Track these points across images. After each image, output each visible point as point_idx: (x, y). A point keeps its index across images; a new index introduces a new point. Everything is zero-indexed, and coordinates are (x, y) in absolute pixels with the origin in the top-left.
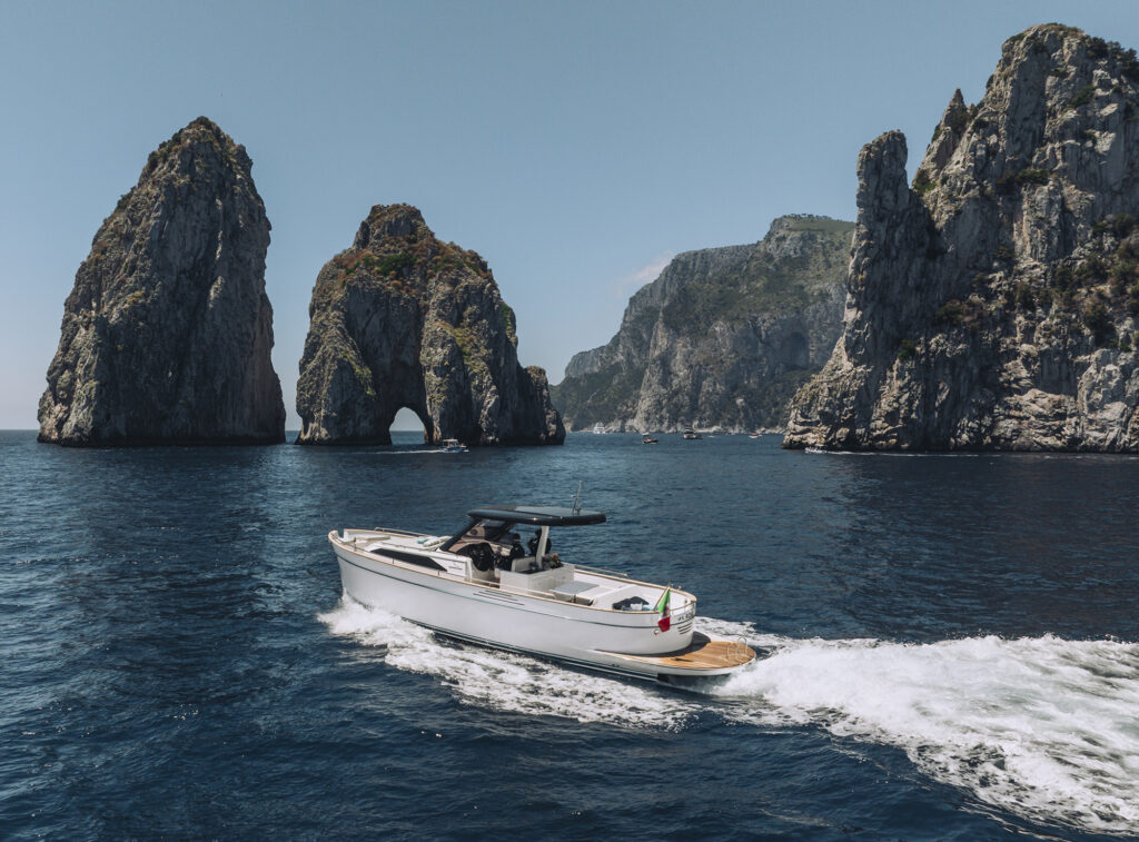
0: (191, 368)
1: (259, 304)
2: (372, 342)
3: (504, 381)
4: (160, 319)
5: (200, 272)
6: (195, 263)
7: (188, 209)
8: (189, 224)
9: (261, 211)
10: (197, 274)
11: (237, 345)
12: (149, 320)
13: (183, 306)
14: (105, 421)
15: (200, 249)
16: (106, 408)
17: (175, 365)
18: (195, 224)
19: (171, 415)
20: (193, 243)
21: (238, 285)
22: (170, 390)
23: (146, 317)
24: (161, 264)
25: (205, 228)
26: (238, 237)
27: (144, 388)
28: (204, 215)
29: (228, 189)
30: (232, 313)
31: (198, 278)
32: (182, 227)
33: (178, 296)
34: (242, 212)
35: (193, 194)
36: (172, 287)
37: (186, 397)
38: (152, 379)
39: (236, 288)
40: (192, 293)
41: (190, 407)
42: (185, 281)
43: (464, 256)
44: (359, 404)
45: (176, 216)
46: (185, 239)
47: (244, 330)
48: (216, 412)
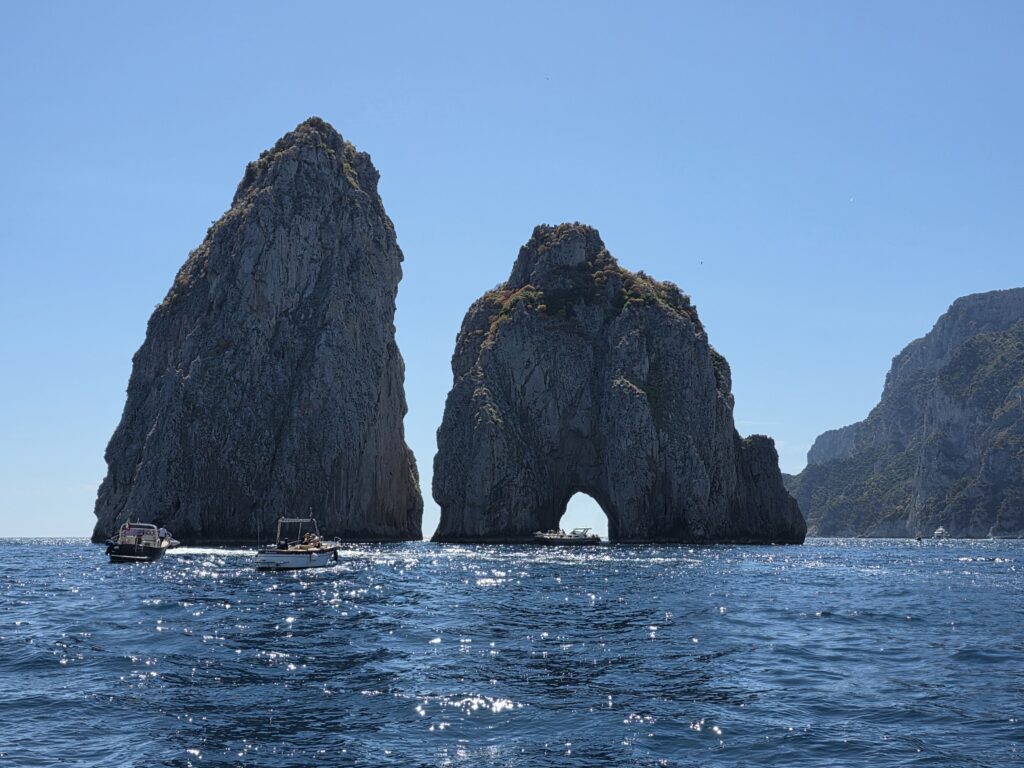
0: (292, 439)
1: (385, 356)
2: (535, 402)
3: (716, 453)
4: (252, 375)
5: (307, 315)
6: (301, 303)
7: (292, 232)
8: (293, 253)
9: (390, 235)
10: (303, 317)
11: (354, 409)
12: (238, 376)
13: (283, 357)
14: (173, 511)
15: (308, 284)
16: (174, 493)
17: (270, 436)
18: (301, 252)
19: (264, 501)
20: (299, 277)
21: (358, 331)
22: (263, 469)
23: (234, 372)
24: (256, 303)
25: (315, 257)
26: (358, 269)
27: (227, 466)
28: (314, 240)
29: (346, 208)
30: (349, 367)
31: (304, 322)
32: (284, 256)
33: (278, 346)
34: (365, 236)
35: (300, 214)
36: (270, 334)
37: (283, 478)
38: (239, 454)
39: (355, 334)
40: (296, 341)
41: (289, 491)
42: (287, 327)
43: (658, 288)
44: (516, 486)
45: (276, 241)
46: (287, 272)
47: (364, 390)
48: (324, 498)
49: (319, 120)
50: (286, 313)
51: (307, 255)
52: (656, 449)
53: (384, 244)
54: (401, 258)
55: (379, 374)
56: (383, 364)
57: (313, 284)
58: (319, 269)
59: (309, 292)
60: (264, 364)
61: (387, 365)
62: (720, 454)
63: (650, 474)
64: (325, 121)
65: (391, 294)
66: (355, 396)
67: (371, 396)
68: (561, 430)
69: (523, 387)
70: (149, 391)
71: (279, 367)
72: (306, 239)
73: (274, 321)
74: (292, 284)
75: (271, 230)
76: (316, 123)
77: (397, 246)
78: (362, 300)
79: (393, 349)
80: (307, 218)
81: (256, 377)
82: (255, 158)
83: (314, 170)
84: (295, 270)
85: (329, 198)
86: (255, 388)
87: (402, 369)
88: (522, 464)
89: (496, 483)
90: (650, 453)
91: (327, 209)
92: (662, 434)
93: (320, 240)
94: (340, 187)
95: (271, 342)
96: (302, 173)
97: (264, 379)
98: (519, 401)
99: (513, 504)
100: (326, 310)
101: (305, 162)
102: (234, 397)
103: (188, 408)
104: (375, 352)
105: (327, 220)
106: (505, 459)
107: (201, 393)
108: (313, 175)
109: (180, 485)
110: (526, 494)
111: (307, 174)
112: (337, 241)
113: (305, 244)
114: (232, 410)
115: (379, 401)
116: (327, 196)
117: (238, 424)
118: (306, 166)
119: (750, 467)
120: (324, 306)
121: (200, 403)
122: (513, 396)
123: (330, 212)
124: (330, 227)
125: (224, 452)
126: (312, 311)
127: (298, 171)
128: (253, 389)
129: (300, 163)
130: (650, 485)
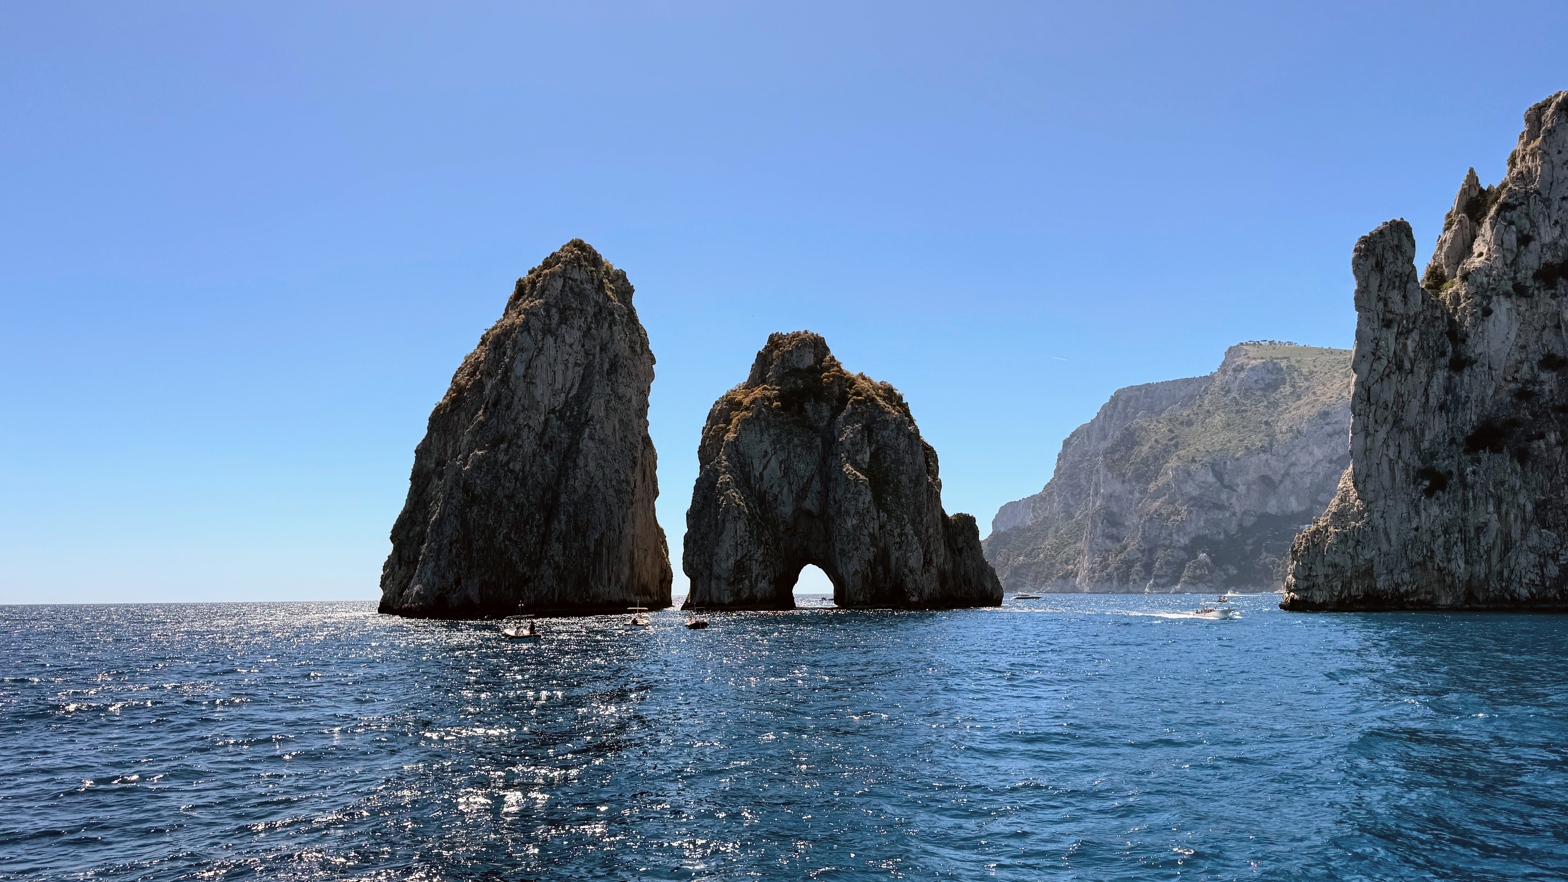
1: (640, 447)
2: (771, 487)
3: (927, 531)
4: (524, 466)
5: (572, 411)
6: (566, 401)
7: (559, 340)
8: (559, 357)
9: (644, 343)
10: (568, 414)
11: (614, 494)
12: (511, 466)
13: (551, 450)
14: (454, 586)
15: (573, 385)
16: (455, 570)
17: (540, 519)
18: (567, 357)
19: (535, 577)
20: (565, 379)
21: (617, 426)
22: (535, 548)
23: (508, 463)
24: (527, 402)
25: (578, 361)
26: (617, 371)
27: (503, 546)
28: (577, 347)
29: (606, 318)
30: (609, 458)
31: (569, 418)
32: (552, 361)
33: (546, 439)
34: (622, 343)
35: (565, 324)
36: (539, 429)
37: (552, 556)
38: (513, 536)
39: (614, 429)
40: (563, 435)
41: (557, 567)
42: (555, 422)
43: (876, 388)
44: (756, 560)
45: (545, 348)
46: (555, 374)
47: (623, 477)
48: (588, 573)
49: (581, 241)
50: (553, 411)
51: (572, 360)
52: (877, 527)
53: (639, 350)
54: (653, 361)
55: (635, 463)
56: (639, 454)
57: (577, 385)
58: (582, 372)
59: (574, 392)
60: (534, 455)
61: (642, 455)
62: (931, 531)
63: (872, 549)
64: (586, 242)
65: (644, 393)
66: (614, 483)
67: (628, 483)
68: (794, 511)
69: (761, 474)
70: (430, 480)
71: (547, 459)
72: (571, 346)
73: (543, 418)
74: (558, 385)
75: (540, 338)
76: (579, 245)
77: (650, 351)
78: (620, 398)
79: (647, 442)
80: (572, 328)
81: (527, 468)
82: (524, 275)
83: (578, 286)
84: (561, 373)
85: (591, 310)
86: (527, 477)
87: (655, 458)
88: (762, 541)
89: (739, 558)
90: (871, 531)
91: (589, 320)
92: (881, 514)
93: (583, 346)
94: (601, 300)
95: (541, 436)
96: (567, 289)
97: (534, 469)
98: (758, 486)
99: (754, 576)
100: (589, 408)
101: (570, 278)
102: (508, 485)
103: (468, 496)
104: (631, 443)
105: (589, 329)
106: (747, 538)
107: (479, 482)
108: (577, 290)
109: (460, 564)
110: (765, 569)
111: (571, 289)
112: (598, 348)
113: (570, 350)
114: (506, 497)
115: (635, 487)
116: (589, 308)
117: (512, 509)
118: (570, 282)
119: (956, 541)
120: (587, 404)
121: (478, 491)
122: (752, 481)
123: (591, 322)
124: (592, 335)
125: (500, 534)
126: (576, 408)
127: (564, 286)
128: (525, 478)
129: (565, 280)
130: (872, 558)
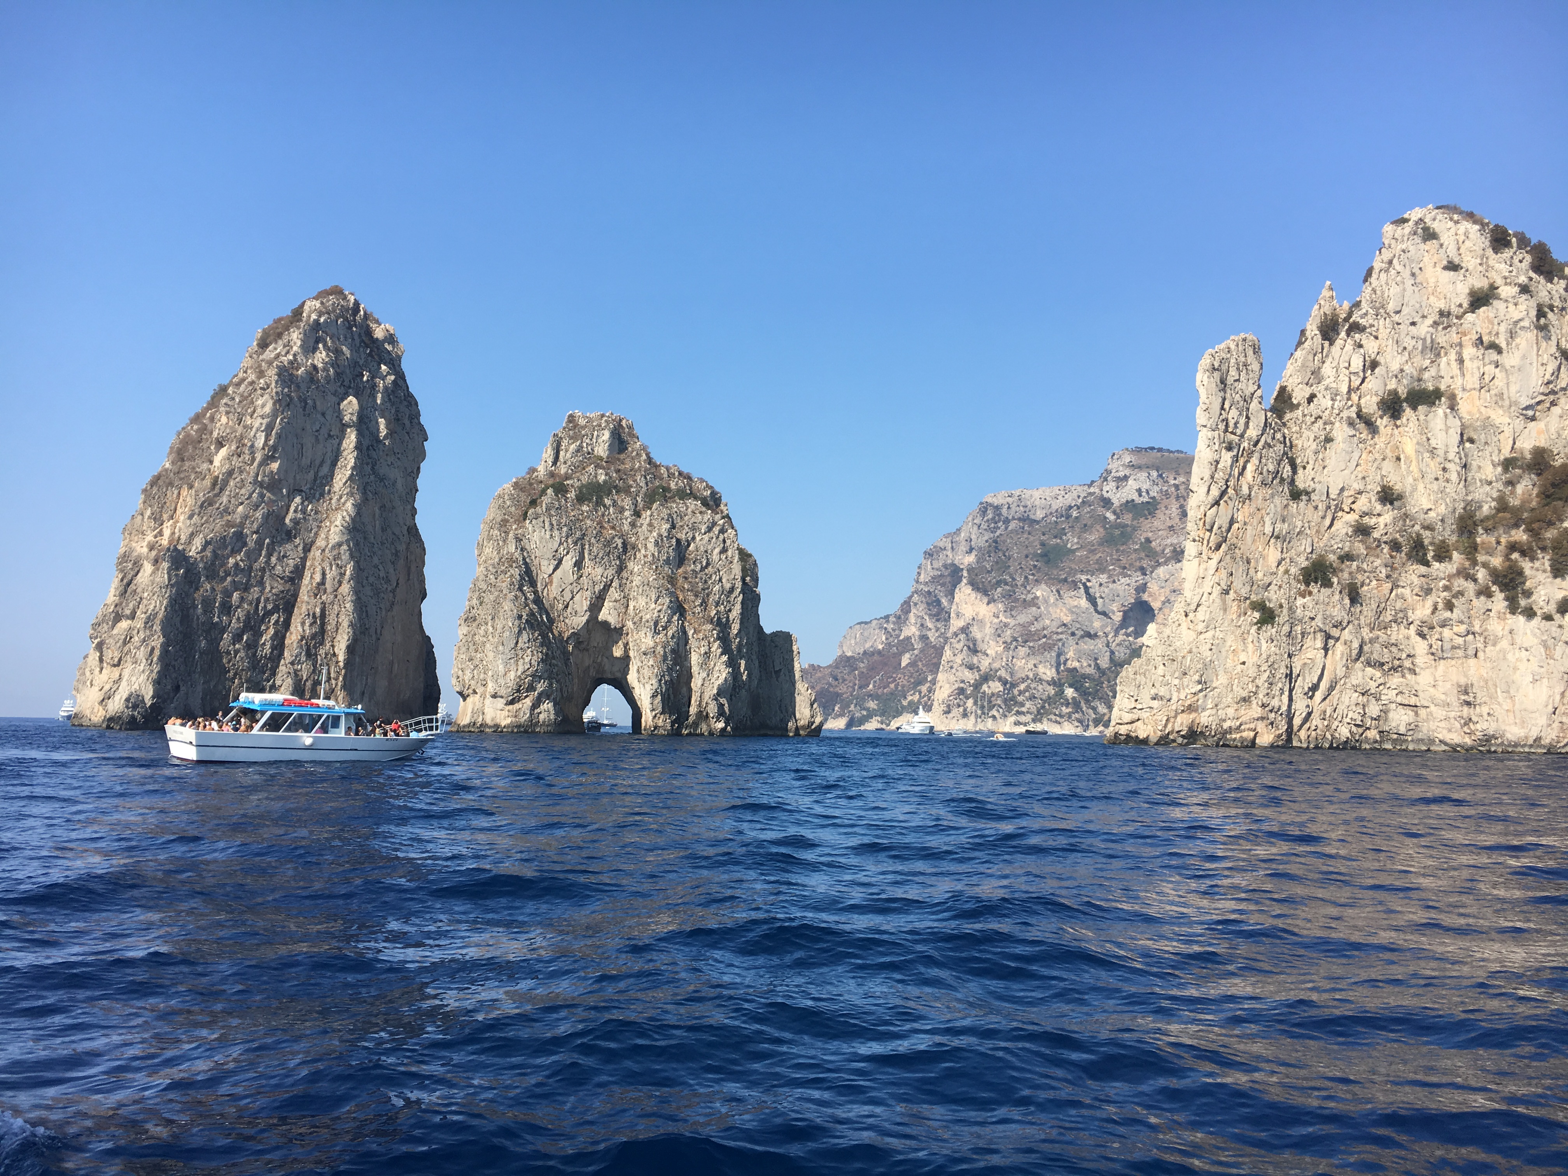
1: (406, 539)
2: (562, 593)
5: (322, 494)
8: (309, 427)
9: (415, 415)
15: (324, 461)
21: (377, 511)
31: (319, 501)
33: (290, 526)
40: (309, 521)
42: (300, 506)
50: (299, 491)
52: (682, 643)
53: (408, 422)
54: (425, 437)
55: (398, 558)
56: (402, 547)
58: (336, 446)
60: (274, 544)
61: (407, 549)
65: (413, 474)
68: (588, 622)
69: (549, 577)
74: (305, 461)
77: (421, 425)
79: (413, 532)
84: (310, 446)
87: (423, 552)
90: (676, 647)
93: (338, 416)
95: (282, 521)
109: (179, 668)
115: (397, 586)
119: (773, 662)
122: (539, 585)
126: (327, 490)
